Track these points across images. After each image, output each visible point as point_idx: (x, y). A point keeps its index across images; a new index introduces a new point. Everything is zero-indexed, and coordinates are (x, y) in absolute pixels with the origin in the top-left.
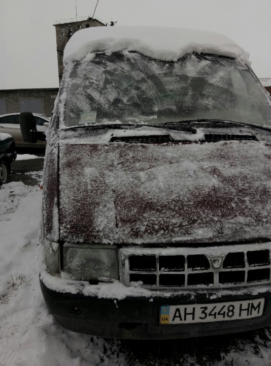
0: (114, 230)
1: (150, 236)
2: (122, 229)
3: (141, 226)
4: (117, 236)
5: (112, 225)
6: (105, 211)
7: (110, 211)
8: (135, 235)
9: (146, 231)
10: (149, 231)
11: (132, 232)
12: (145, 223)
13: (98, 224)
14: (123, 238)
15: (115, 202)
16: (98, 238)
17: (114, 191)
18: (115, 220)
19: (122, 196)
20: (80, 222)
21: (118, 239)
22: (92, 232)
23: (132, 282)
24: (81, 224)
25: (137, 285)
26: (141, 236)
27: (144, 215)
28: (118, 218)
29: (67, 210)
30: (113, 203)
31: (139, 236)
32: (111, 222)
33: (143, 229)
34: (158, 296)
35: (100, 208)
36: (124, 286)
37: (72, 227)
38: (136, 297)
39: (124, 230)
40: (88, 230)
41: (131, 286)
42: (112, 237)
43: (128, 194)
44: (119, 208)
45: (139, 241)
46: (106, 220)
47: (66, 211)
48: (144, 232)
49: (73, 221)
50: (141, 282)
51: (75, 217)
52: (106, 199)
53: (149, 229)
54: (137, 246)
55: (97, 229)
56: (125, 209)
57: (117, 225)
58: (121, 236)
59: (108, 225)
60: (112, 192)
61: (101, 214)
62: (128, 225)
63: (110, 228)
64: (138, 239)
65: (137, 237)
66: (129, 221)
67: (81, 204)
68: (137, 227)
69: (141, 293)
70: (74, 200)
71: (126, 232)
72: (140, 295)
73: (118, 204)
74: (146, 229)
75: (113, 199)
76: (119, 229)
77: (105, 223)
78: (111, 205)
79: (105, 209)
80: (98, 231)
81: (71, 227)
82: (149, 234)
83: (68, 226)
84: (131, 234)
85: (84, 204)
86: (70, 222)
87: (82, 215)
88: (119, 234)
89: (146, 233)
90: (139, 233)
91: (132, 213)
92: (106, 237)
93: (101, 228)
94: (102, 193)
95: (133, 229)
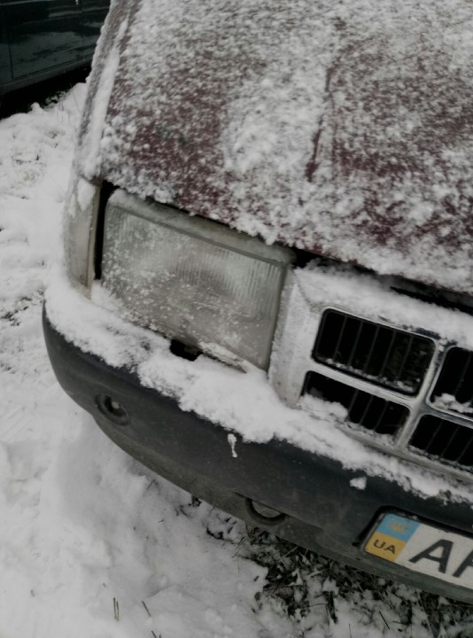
0: (292, 186)
1: (441, 250)
2: (329, 189)
3: (415, 200)
4: (296, 216)
5: (293, 162)
6: (280, 101)
7: (300, 106)
8: (374, 230)
9: (432, 225)
10: (445, 231)
11: (364, 216)
12: (441, 191)
13: (237, 146)
14: (319, 229)
15: (330, 72)
16: (226, 202)
17: (340, 24)
18: (311, 145)
19: (372, 51)
20: (175, 121)
21: (301, 229)
22: (209, 173)
23: (308, 399)
24: (176, 131)
25: (322, 415)
26: (402, 245)
27: (447, 153)
28: (326, 140)
29: (142, 66)
30: (322, 72)
31: (391, 242)
32: (291, 148)
33: (420, 212)
34: (388, 476)
35: (266, 82)
36: (275, 399)
37: (143, 136)
38: (307, 453)
39: (335, 199)
40: (195, 159)
41: (300, 408)
42: (279, 215)
43: (399, 47)
44: (340, 97)
45: (385, 261)
46: (273, 137)
47: (138, 70)
48: (421, 232)
49: (151, 114)
50: (340, 411)
51: (163, 98)
52: (298, 50)
53: (449, 222)
54: (367, 279)
55: (229, 164)
56: (367, 109)
57: (311, 169)
58: (315, 218)
59: (277, 160)
60: (330, 29)
61: (261, 107)
62: (359, 179)
63: (278, 176)
64: (385, 251)
65: (382, 241)
66: (369, 164)
67: (197, 54)
68: (399, 197)
69: (329, 446)
70: (178, 33)
71: (340, 209)
72: (322, 449)
73: (341, 82)
74: (436, 216)
75: (327, 58)
76: (312, 188)
77: (267, 147)
78: (312, 81)
79: (284, 93)
80: (230, 176)
81: (139, 136)
82: (440, 241)
83: (131, 129)
84: (359, 220)
85: (208, 55)
86: (141, 114)
87: (187, 97)
88: (307, 206)
89: (429, 238)
90: (399, 227)
91: (394, 131)
92: (255, 205)
93: (243, 166)
94: (290, 25)
95: (376, 202)
